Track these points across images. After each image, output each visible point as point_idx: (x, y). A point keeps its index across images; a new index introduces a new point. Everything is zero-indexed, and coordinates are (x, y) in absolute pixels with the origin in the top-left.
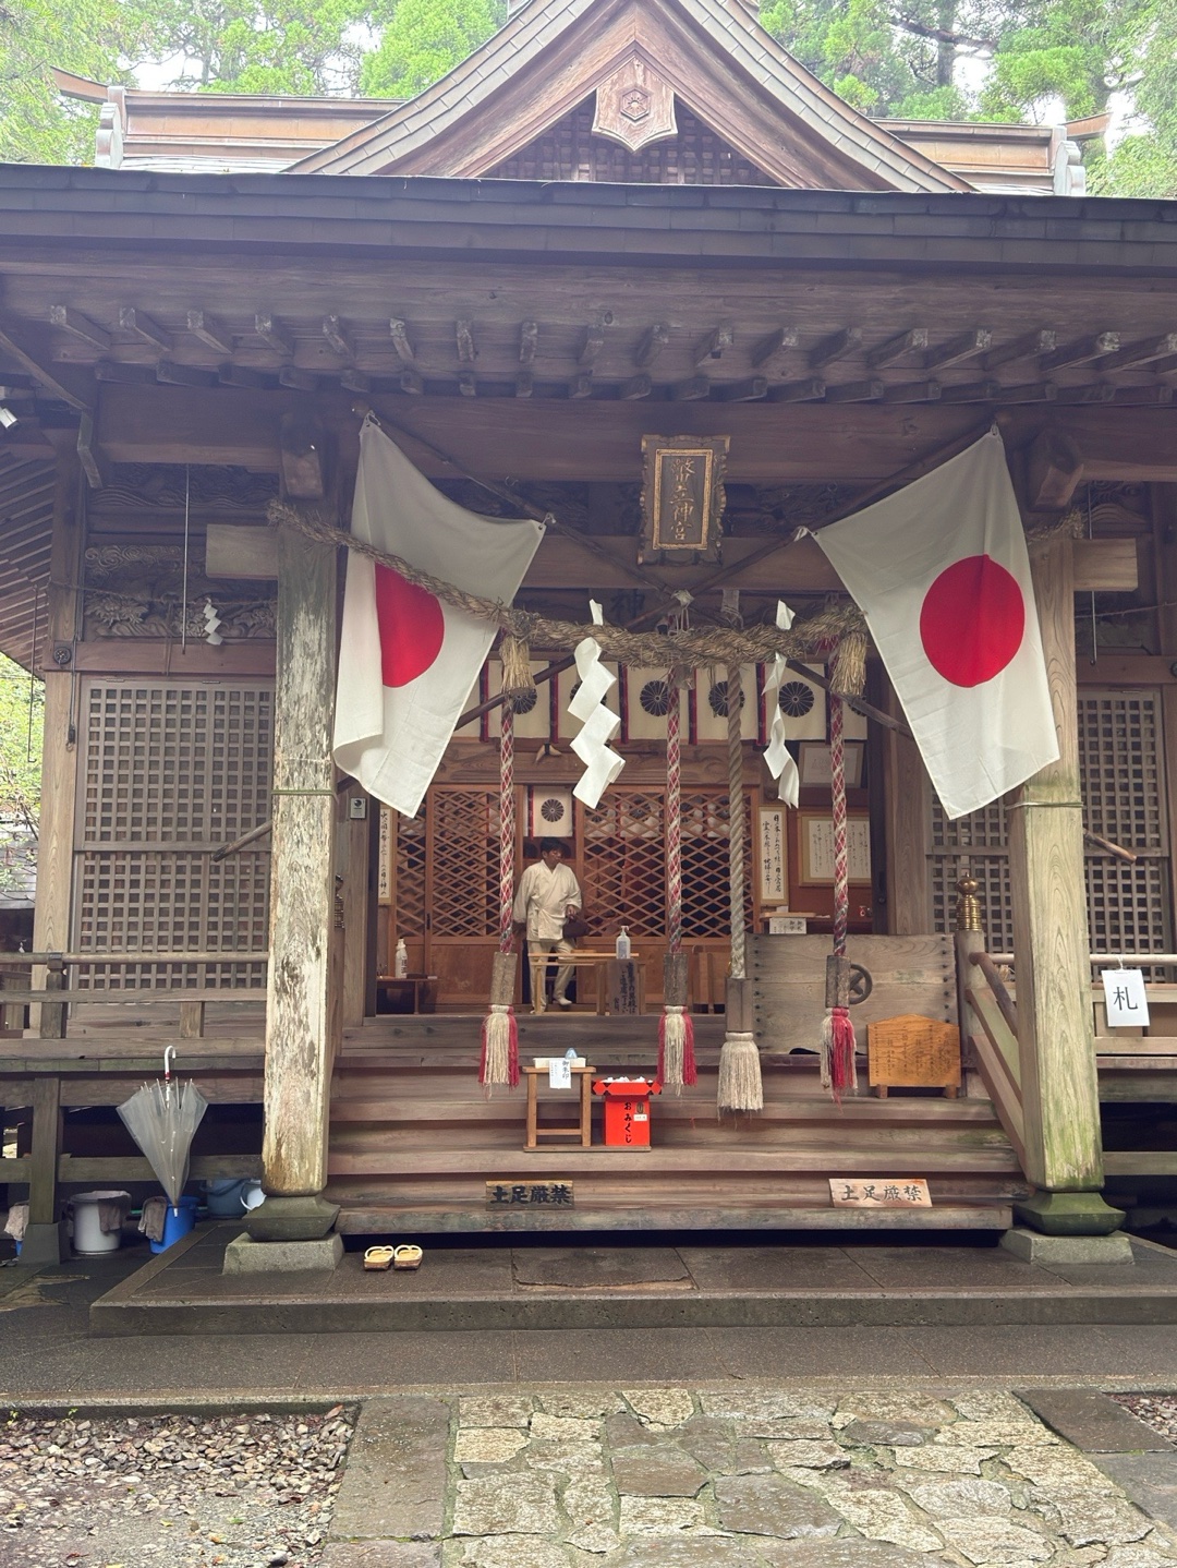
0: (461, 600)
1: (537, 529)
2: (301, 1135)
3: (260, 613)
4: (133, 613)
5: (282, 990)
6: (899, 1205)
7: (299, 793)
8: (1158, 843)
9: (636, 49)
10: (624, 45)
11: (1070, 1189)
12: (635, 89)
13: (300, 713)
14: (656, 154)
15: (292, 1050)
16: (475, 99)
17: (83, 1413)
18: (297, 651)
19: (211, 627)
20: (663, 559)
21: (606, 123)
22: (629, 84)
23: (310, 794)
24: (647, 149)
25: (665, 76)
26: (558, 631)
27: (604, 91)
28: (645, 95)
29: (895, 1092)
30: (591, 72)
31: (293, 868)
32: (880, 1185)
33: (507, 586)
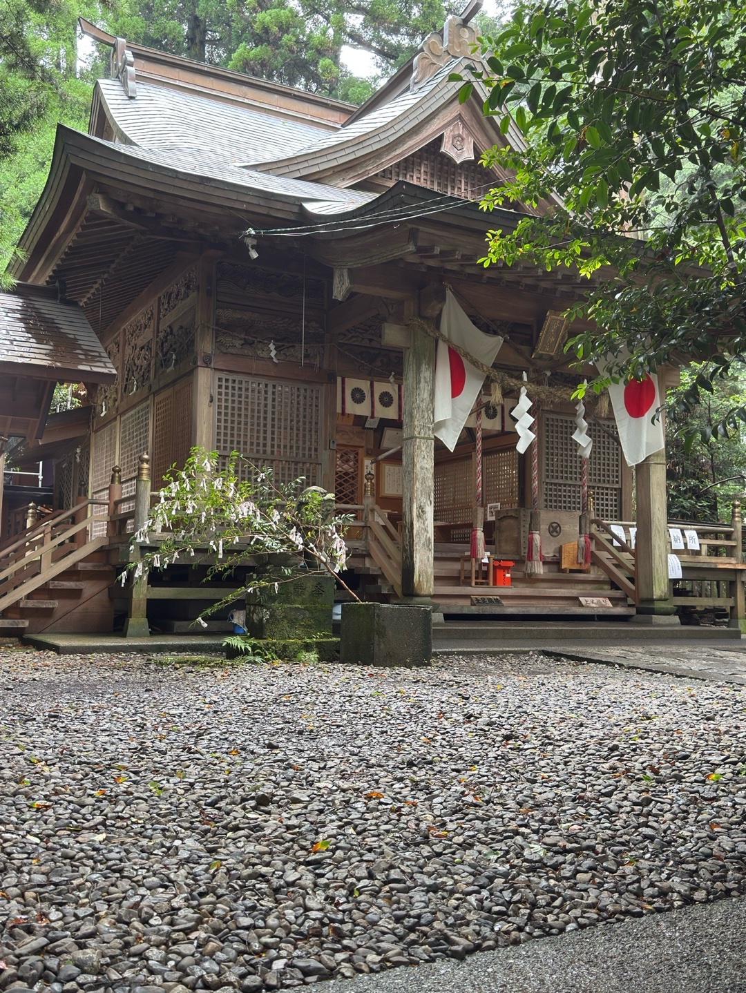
0: (475, 363)
1: (500, 340)
2: (427, 573)
3: (292, 349)
4: (238, 343)
5: (419, 516)
6: (602, 606)
7: (423, 438)
8: (617, 482)
9: (460, 117)
10: (455, 114)
11: (660, 600)
12: (459, 136)
13: (423, 406)
14: (466, 166)
15: (423, 540)
16: (407, 129)
17: (459, 653)
18: (422, 380)
19: (273, 354)
20: (540, 357)
21: (446, 148)
22: (456, 133)
23: (427, 439)
24: (463, 163)
25: (471, 133)
26: (513, 382)
27: (448, 133)
28: (463, 139)
29: (572, 571)
30: (442, 124)
31: (422, 468)
32: (595, 600)
33: (489, 361)
